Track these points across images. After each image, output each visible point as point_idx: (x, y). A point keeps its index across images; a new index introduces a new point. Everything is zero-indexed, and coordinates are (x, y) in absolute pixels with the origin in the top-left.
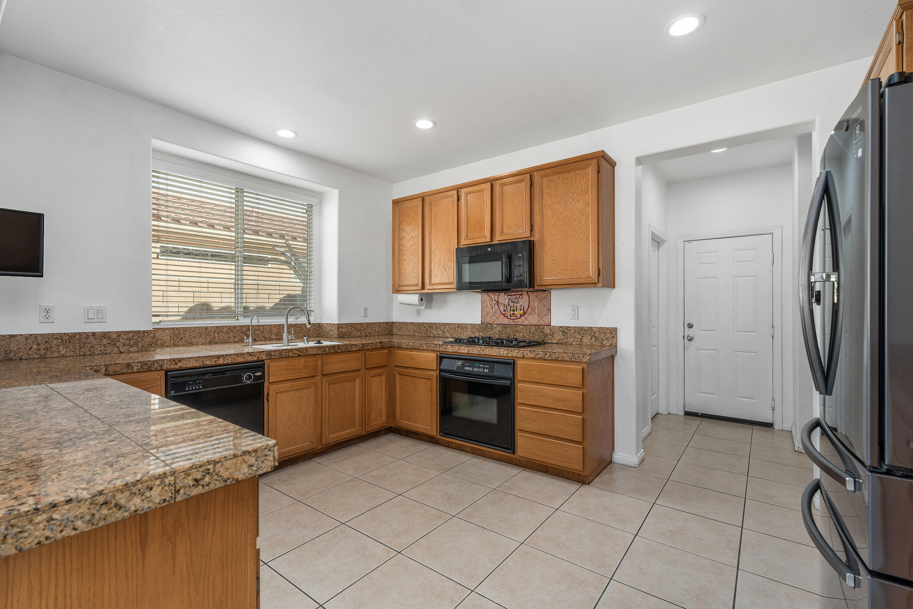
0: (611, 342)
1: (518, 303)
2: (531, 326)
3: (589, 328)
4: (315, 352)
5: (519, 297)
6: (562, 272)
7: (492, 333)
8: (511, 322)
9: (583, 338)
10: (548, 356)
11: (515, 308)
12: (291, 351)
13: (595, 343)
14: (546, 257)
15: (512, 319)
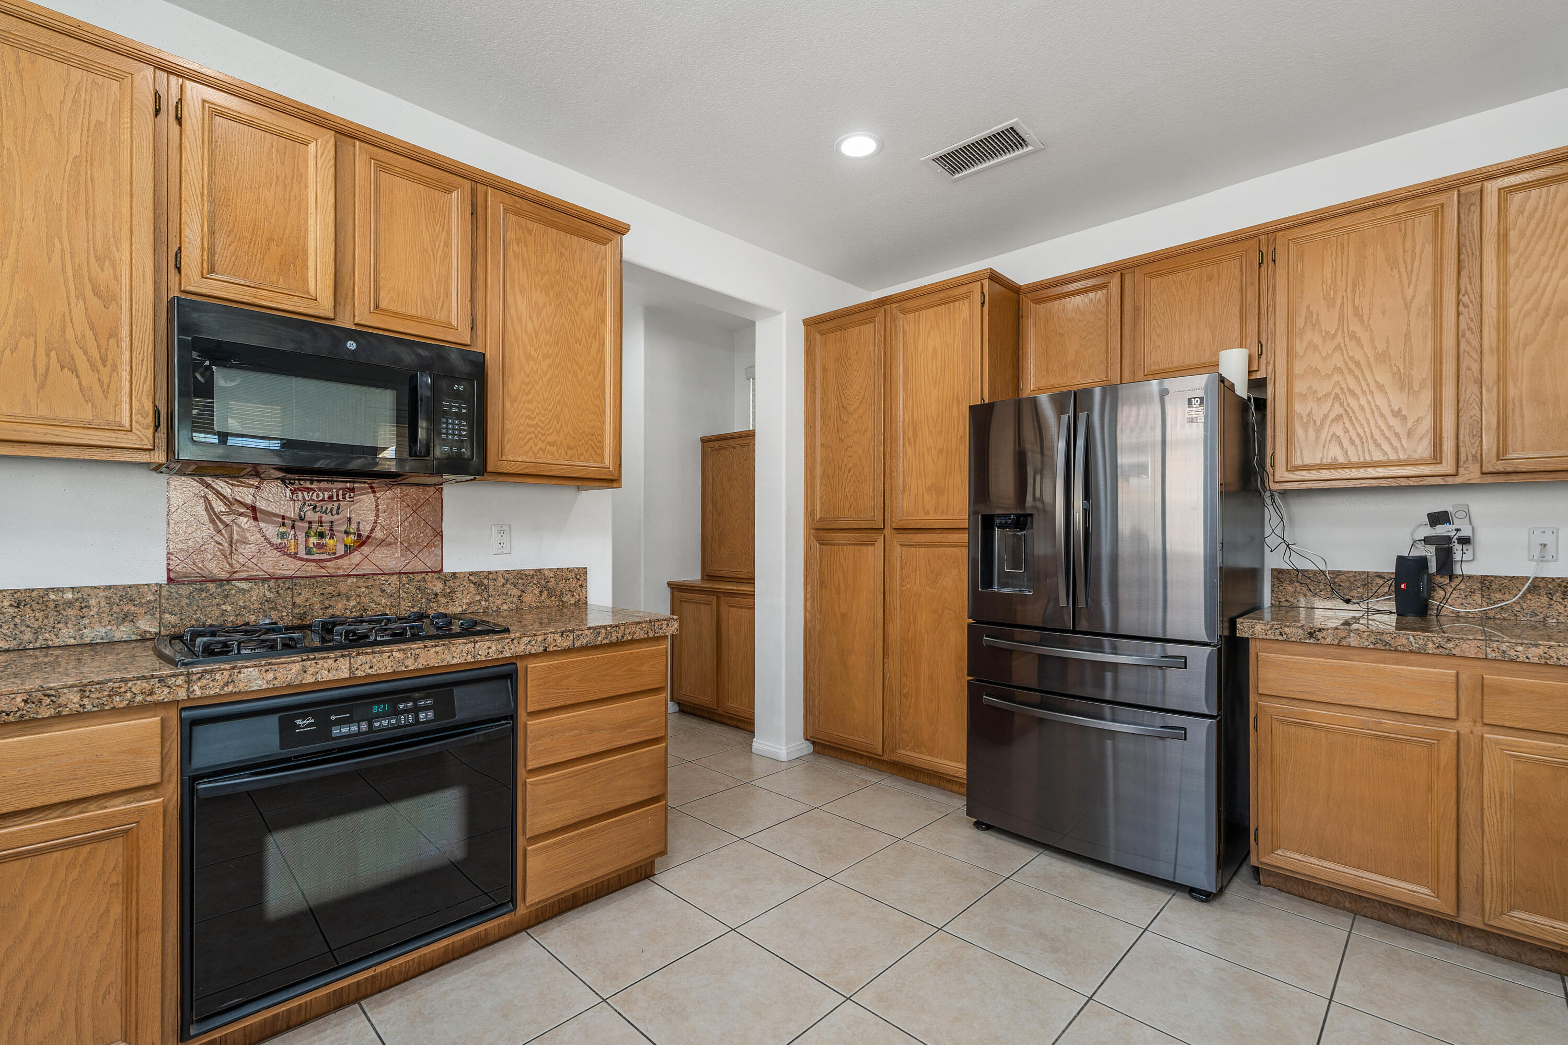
0: (577, 596)
1: (338, 513)
2: (387, 577)
3: (536, 571)
5: (344, 498)
6: (548, 447)
7: (229, 608)
8: (312, 569)
9: (524, 594)
10: (603, 636)
11: (326, 527)
13: (548, 603)
14: (512, 407)
15: (313, 561)
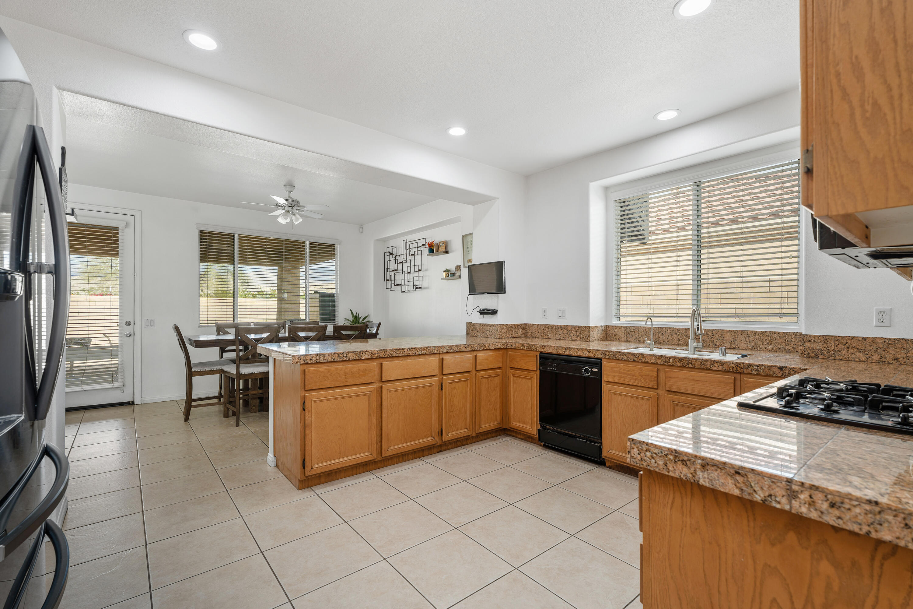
4: (653, 361)
12: (626, 355)
